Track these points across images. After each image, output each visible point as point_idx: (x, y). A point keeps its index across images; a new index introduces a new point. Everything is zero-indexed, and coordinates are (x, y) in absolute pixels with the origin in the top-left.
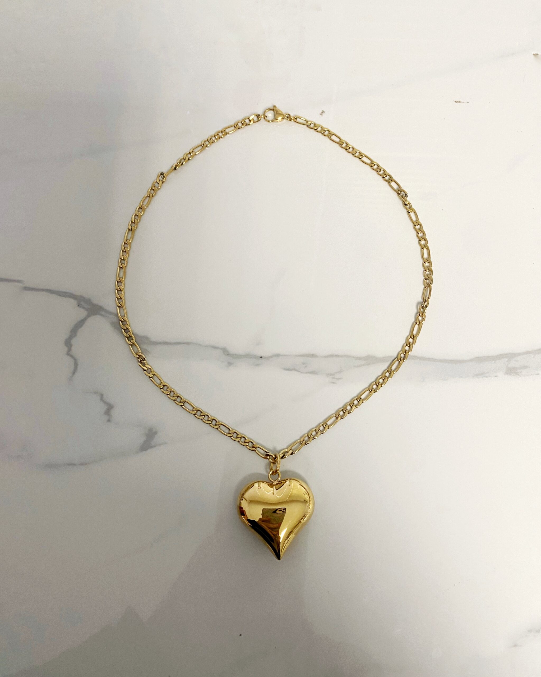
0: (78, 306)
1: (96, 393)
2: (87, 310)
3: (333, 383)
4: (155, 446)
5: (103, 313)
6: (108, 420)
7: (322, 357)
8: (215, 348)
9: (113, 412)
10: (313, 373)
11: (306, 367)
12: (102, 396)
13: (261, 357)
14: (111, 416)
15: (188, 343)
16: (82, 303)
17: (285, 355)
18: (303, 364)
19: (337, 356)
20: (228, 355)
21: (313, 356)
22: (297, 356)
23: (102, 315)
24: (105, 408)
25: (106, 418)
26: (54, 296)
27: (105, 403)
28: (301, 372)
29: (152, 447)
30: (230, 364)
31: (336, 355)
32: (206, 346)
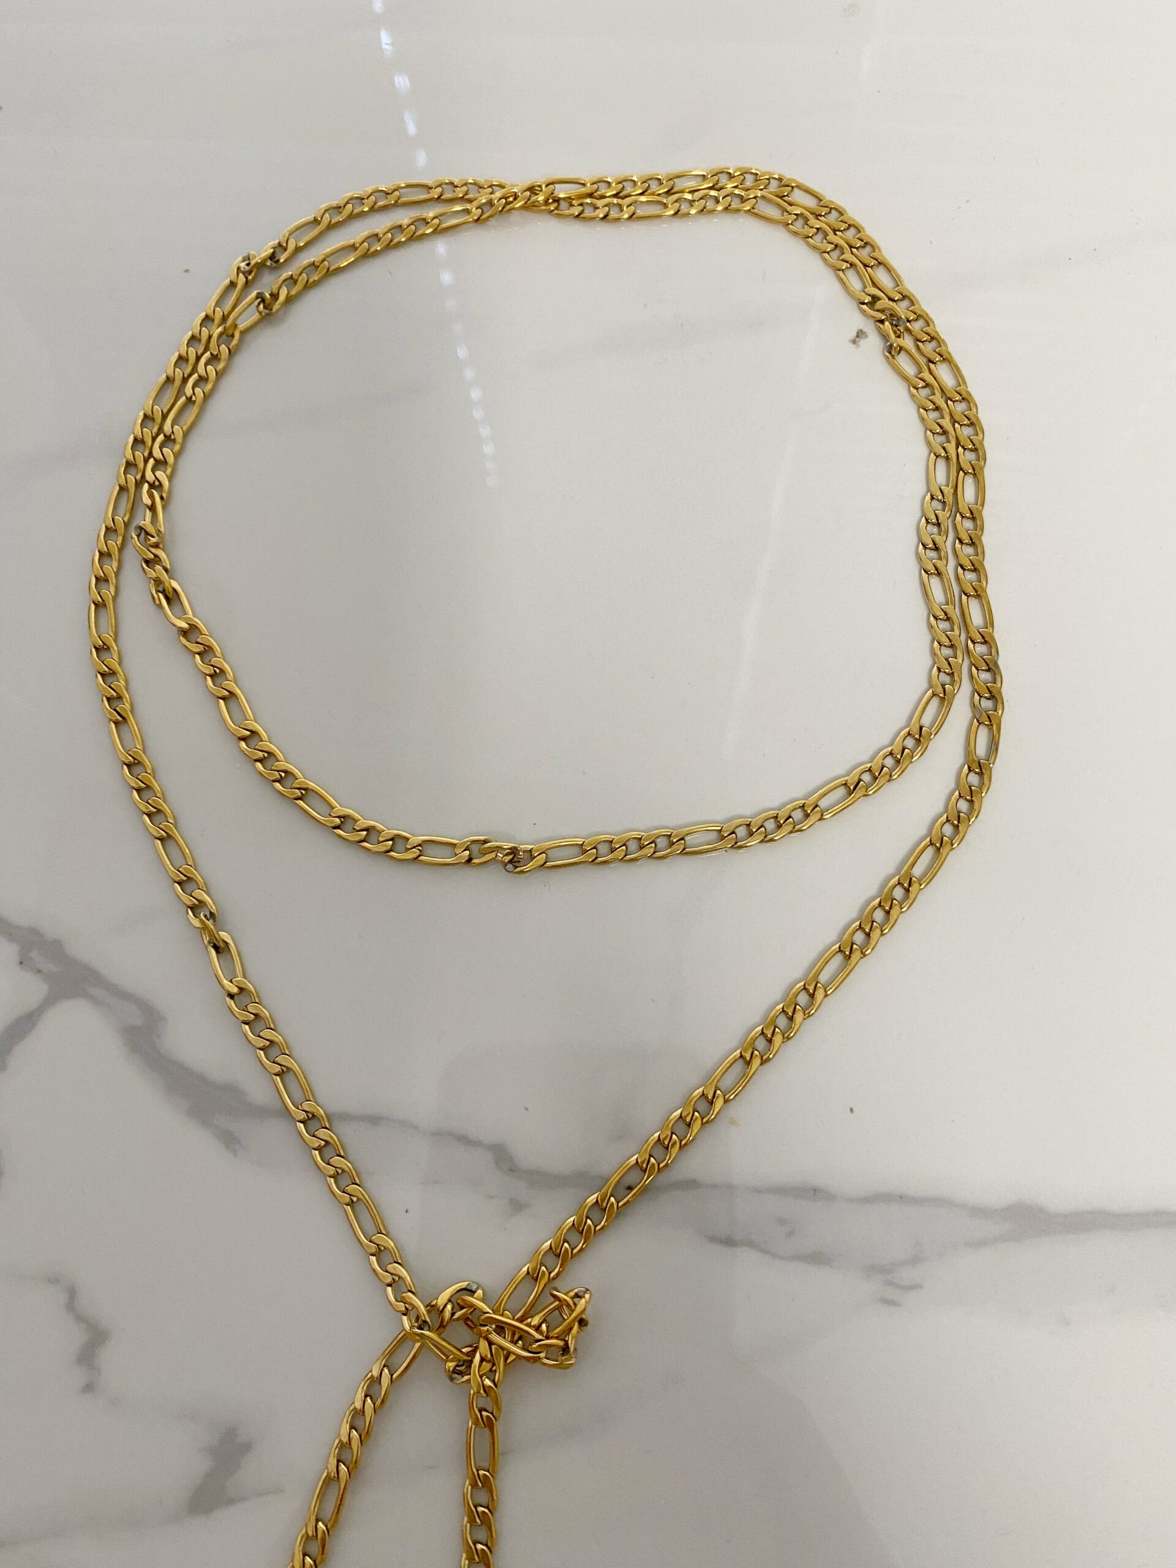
0: (21, 963)
1: (54, 1280)
2: (49, 979)
3: (891, 1303)
4: (242, 1499)
5: (97, 992)
6: (87, 1386)
7: (850, 1200)
8: (465, 1140)
9: (110, 1357)
10: (817, 1258)
11: (790, 1234)
12: (72, 1293)
14: (98, 1371)
17: (715, 1186)
18: (782, 1221)
19: (902, 1199)
21: (814, 1193)
22: (758, 1191)
23: (92, 999)
24: (80, 1338)
25: (79, 1376)
27: (80, 1318)
28: (775, 1256)
30: (517, 1206)
31: (901, 1197)
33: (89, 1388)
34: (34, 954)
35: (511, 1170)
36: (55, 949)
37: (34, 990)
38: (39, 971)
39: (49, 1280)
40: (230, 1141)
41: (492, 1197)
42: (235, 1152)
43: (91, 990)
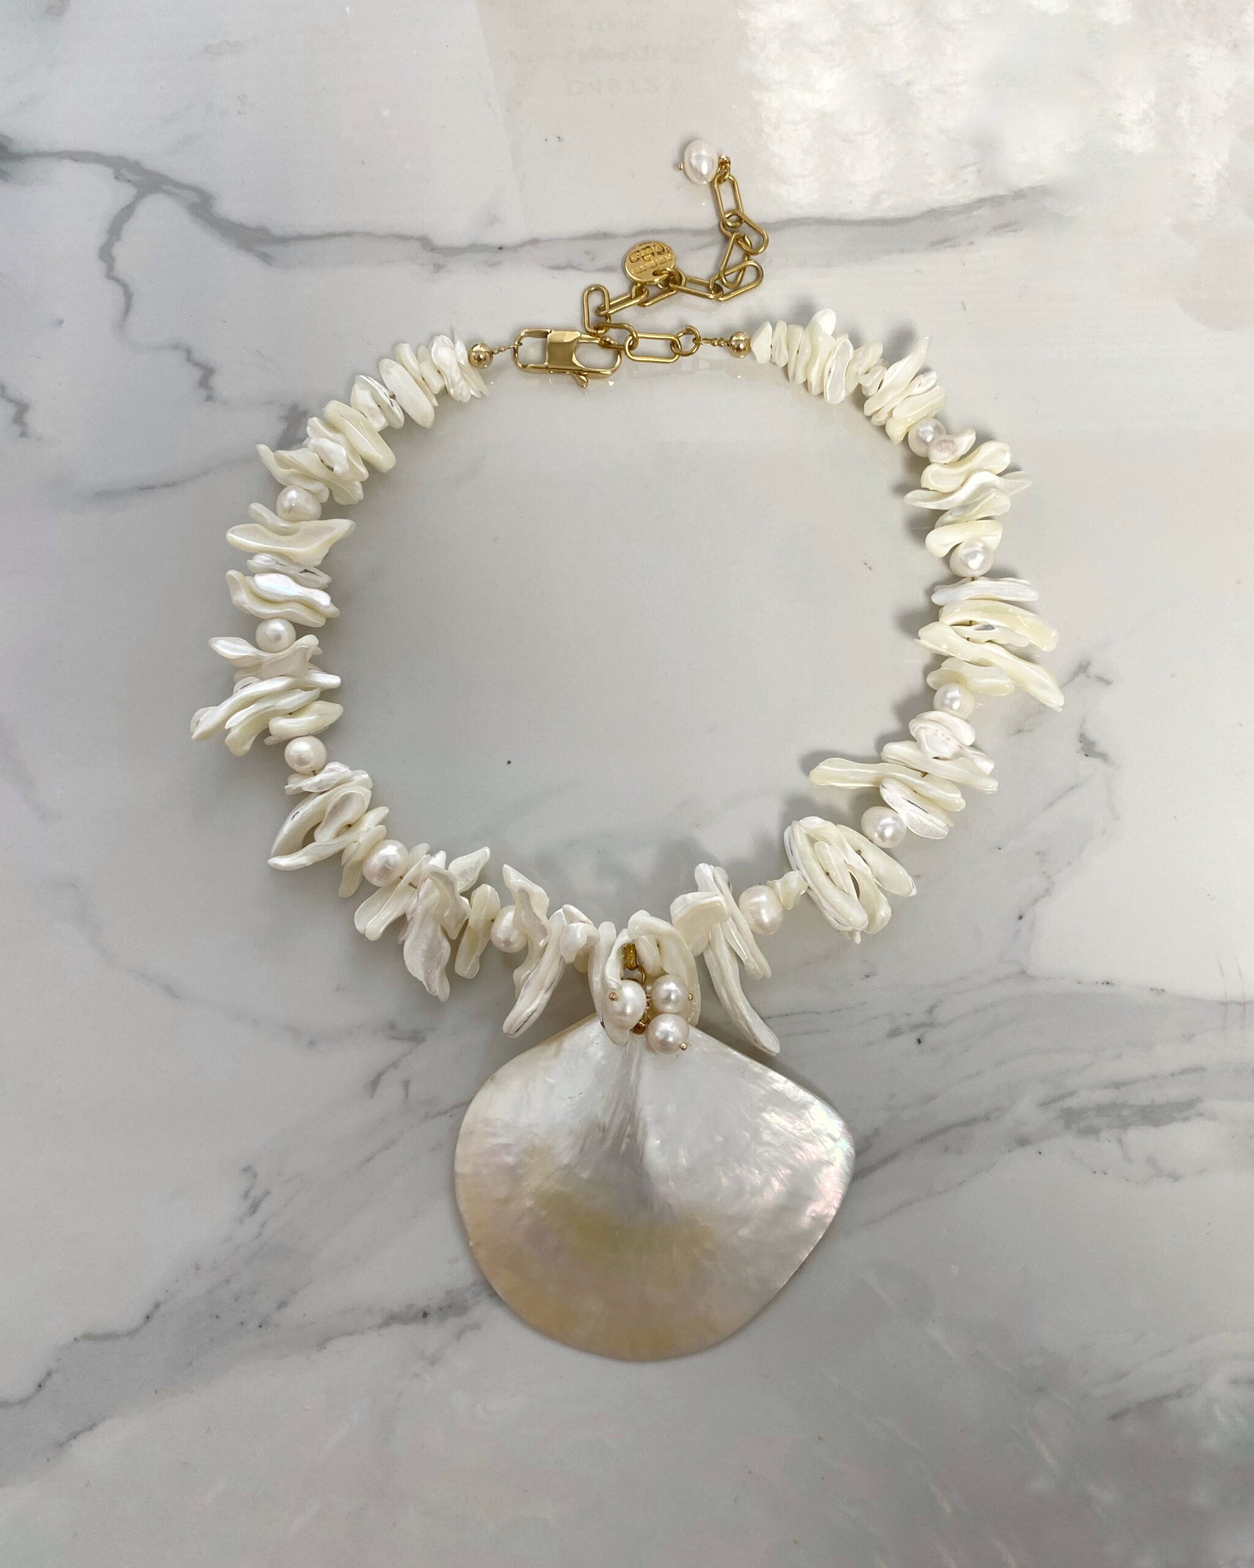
0: (116, 178)
1: (176, 347)
2: (136, 184)
5: (168, 188)
7: (624, 237)
8: (403, 238)
9: (217, 381)
11: (593, 259)
12: (189, 352)
13: (501, 248)
14: (213, 389)
15: (349, 234)
17: (549, 240)
18: (587, 253)
21: (605, 236)
22: (574, 239)
23: (167, 192)
24: (197, 374)
25: (202, 393)
27: (196, 364)
30: (438, 268)
32: (384, 237)
33: (209, 398)
34: (124, 171)
35: (432, 249)
36: (135, 167)
37: (126, 192)
38: (129, 181)
39: (174, 348)
40: (266, 258)
41: (423, 265)
42: (270, 264)
43: (164, 187)
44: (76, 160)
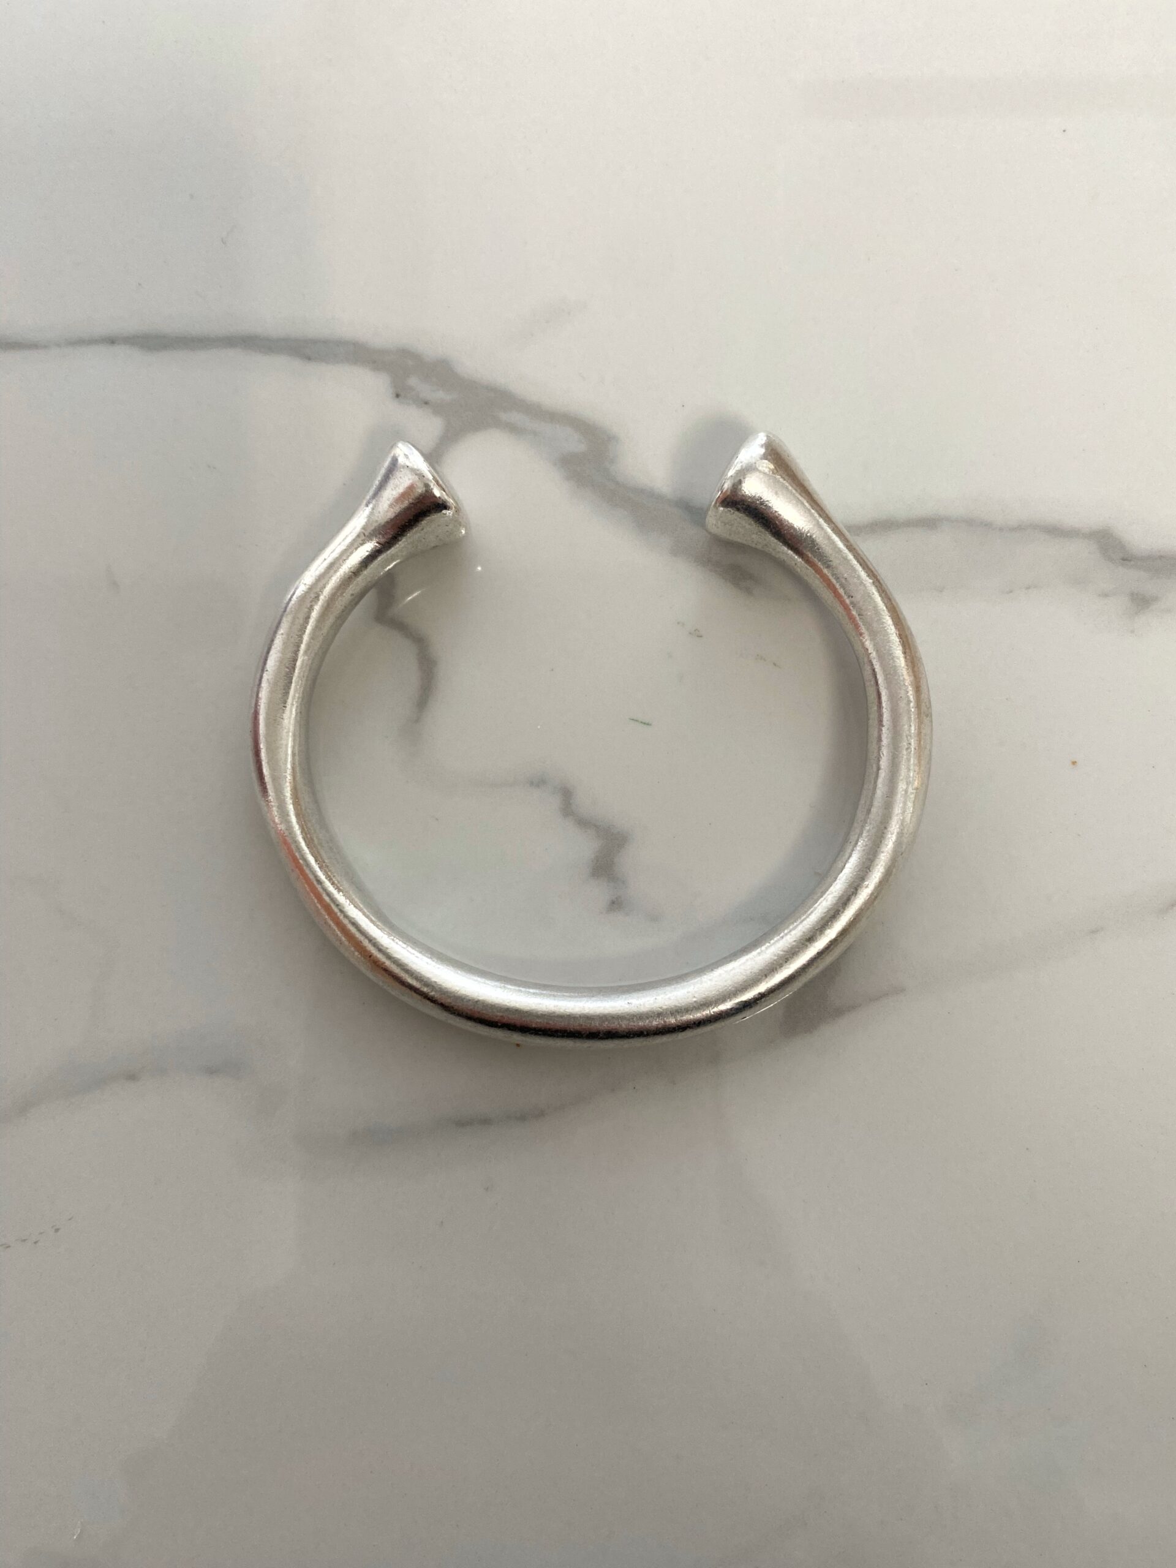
0: (398, 396)
2: (438, 409)
4: (853, 1008)
5: (515, 417)
6: (613, 902)
9: (633, 864)
12: (566, 795)
14: (623, 882)
15: (930, 523)
16: (413, 381)
20: (1124, 559)
23: (513, 429)
24: (585, 847)
25: (599, 892)
26: (281, 361)
27: (584, 823)
29: (839, 1012)
30: (1141, 602)
32: (1013, 529)
33: (616, 905)
36: (442, 371)
37: (428, 424)
38: (426, 403)
39: (532, 784)
40: (743, 579)
41: (1106, 595)
43: (504, 416)
44: (309, 359)
